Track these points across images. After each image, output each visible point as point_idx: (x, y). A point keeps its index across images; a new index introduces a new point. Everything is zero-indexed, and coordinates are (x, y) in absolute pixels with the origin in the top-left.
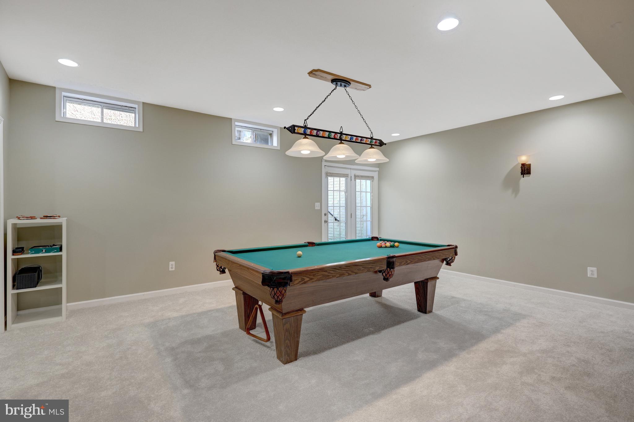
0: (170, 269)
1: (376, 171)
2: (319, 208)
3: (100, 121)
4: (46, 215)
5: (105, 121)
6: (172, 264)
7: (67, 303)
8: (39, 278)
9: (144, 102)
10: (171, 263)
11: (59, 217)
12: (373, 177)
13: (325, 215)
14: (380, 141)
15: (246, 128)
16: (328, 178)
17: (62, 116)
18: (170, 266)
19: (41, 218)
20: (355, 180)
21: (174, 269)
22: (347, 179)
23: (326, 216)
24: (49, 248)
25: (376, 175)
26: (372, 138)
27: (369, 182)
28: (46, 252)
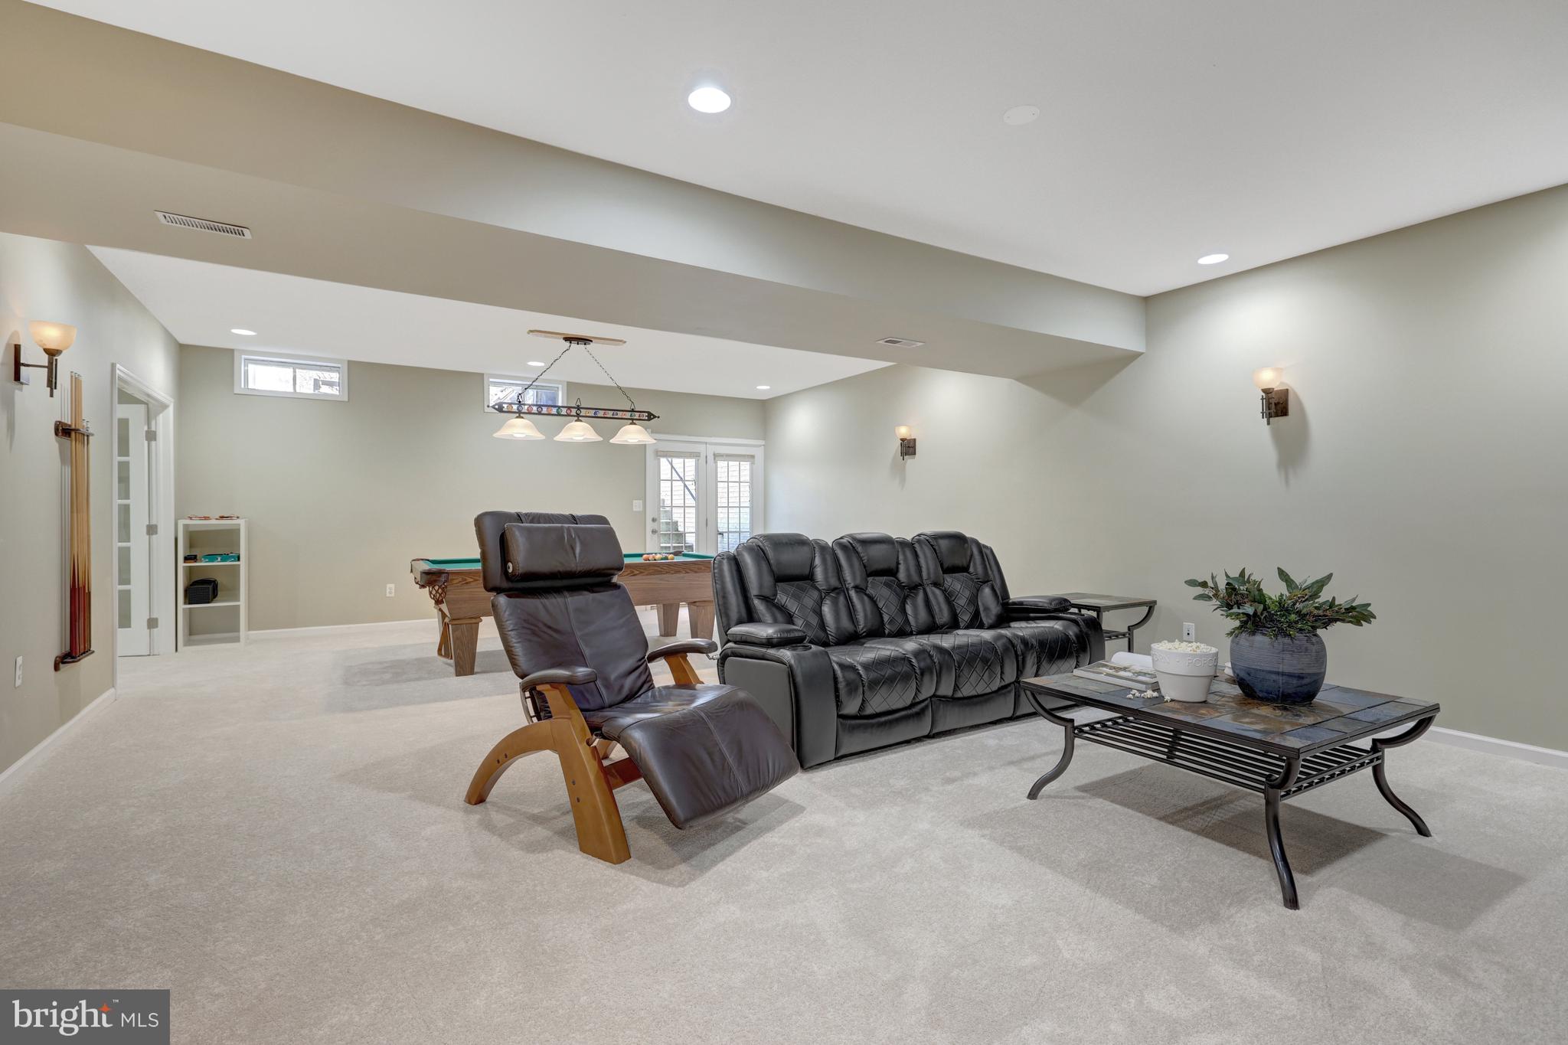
0: (388, 595)
1: (760, 446)
2: (641, 509)
3: (291, 390)
4: (222, 515)
5: (298, 390)
6: (391, 586)
7: (249, 630)
8: (215, 595)
9: (350, 359)
10: (389, 586)
11: (238, 518)
12: (753, 457)
13: (654, 520)
15: (510, 385)
16: (659, 459)
17: (243, 386)
18: (388, 591)
19: (217, 519)
20: (716, 463)
21: (393, 595)
22: (698, 460)
23: (656, 523)
24: (225, 557)
25: (759, 453)
27: (746, 466)
28: (222, 560)
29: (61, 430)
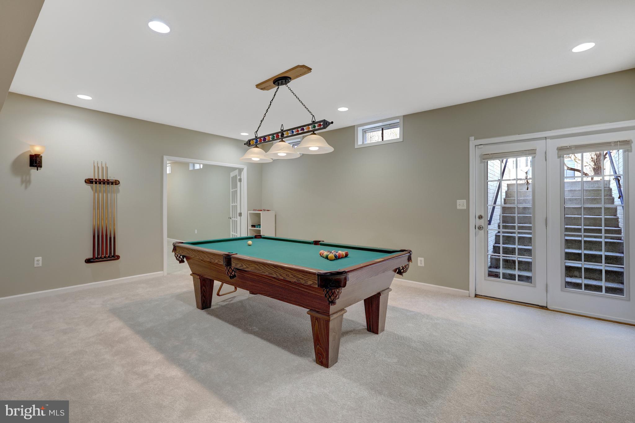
2: (465, 208)
13: (480, 217)
14: (324, 121)
15: (376, 128)
16: (485, 162)
22: (534, 157)
23: (482, 220)
26: (314, 122)
29: (89, 181)
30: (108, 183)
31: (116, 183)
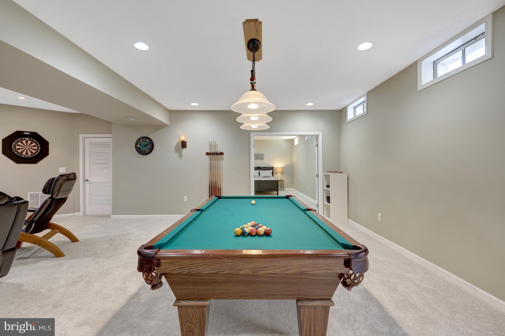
29: (207, 154)
30: (217, 154)
31: (222, 154)
